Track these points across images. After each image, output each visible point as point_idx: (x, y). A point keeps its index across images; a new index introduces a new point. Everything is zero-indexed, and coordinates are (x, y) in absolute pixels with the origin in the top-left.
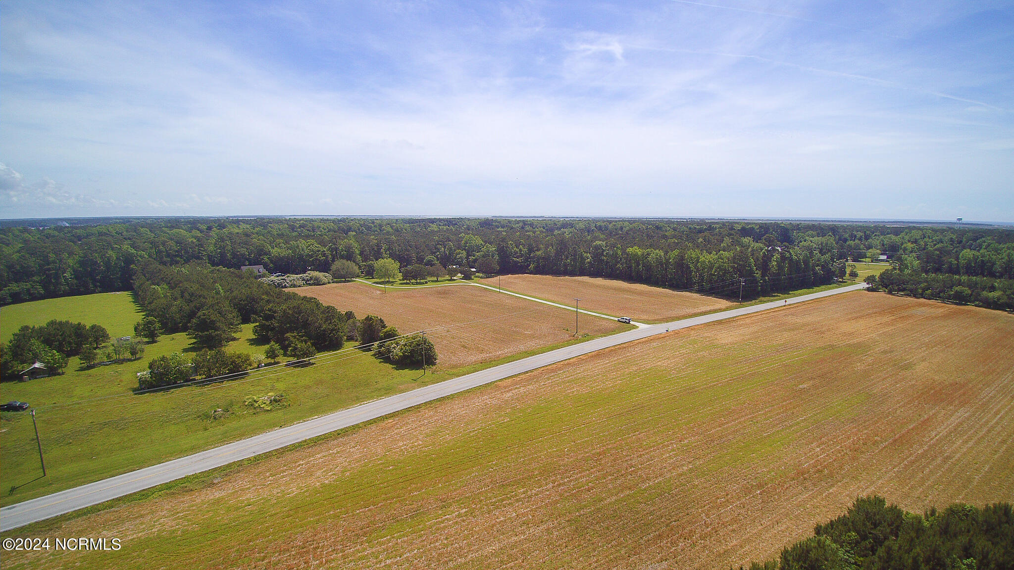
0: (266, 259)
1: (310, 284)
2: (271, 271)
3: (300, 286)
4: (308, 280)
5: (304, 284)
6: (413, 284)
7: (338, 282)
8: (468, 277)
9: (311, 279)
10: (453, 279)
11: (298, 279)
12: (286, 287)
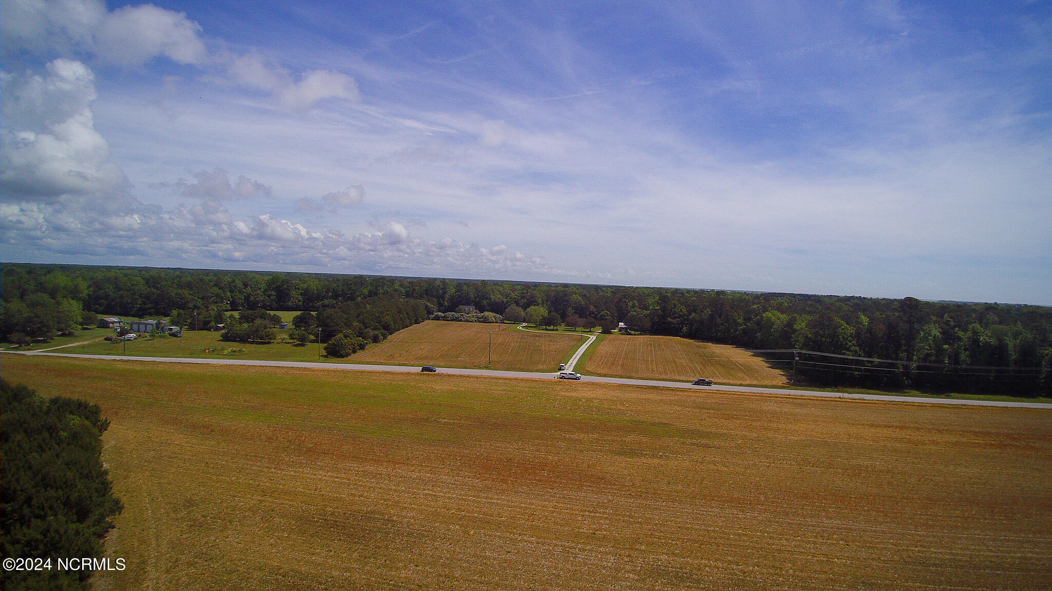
4: (480, 318)
6: (546, 329)
7: (504, 323)
8: (606, 331)
9: (482, 317)
10: (590, 331)
11: (473, 316)
12: (461, 321)
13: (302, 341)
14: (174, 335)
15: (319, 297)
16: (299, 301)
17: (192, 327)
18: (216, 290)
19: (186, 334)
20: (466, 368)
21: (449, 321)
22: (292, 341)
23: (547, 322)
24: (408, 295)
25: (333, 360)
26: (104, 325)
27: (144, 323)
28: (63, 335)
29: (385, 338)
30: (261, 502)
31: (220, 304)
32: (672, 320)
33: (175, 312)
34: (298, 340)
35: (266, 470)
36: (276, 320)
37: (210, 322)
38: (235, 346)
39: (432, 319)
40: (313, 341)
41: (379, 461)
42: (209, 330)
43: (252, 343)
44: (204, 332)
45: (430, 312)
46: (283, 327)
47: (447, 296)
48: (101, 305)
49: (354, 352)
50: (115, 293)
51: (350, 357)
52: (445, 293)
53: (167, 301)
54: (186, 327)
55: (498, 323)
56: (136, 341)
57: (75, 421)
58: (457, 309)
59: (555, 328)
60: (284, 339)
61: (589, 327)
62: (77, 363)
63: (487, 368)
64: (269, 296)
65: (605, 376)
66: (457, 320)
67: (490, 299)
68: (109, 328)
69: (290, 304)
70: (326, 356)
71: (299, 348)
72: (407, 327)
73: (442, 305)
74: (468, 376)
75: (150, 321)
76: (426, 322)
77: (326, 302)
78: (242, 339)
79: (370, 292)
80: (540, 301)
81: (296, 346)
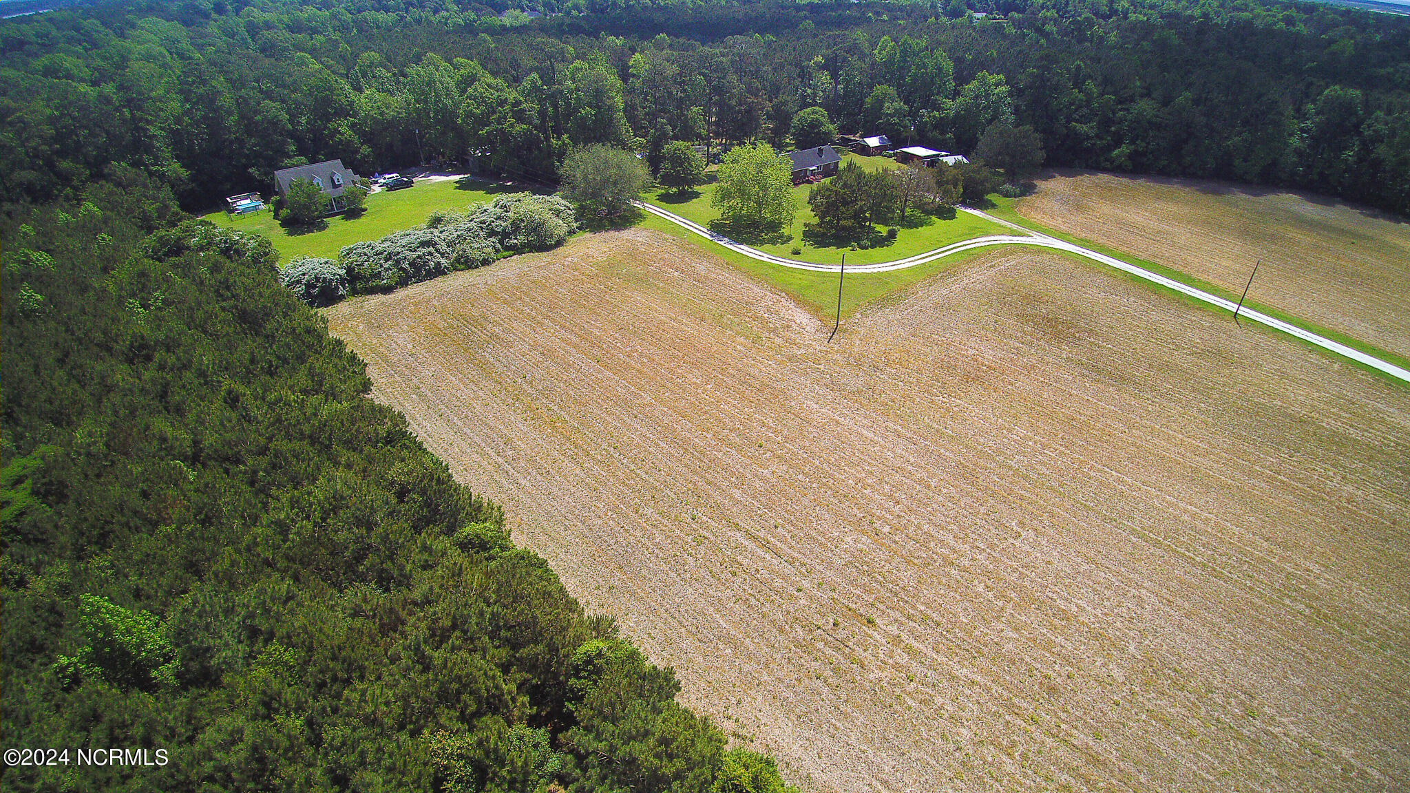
0: (344, 129)
1: (518, 250)
2: (366, 170)
3: (485, 262)
4: (505, 235)
5: (497, 251)
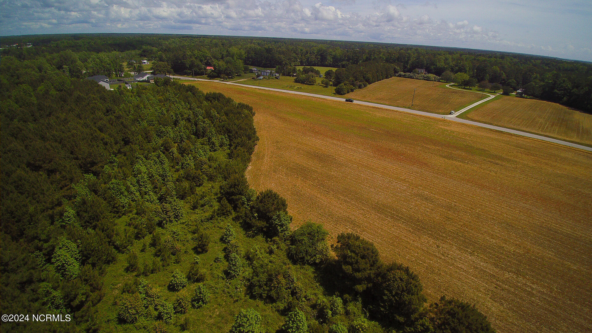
6: (464, 88)
7: (440, 82)
8: (506, 93)
9: (427, 77)
10: (494, 92)
11: (421, 76)
12: (413, 78)
13: (326, 85)
14: (277, 78)
15: (341, 60)
16: (331, 62)
17: (284, 75)
18: (294, 55)
19: (281, 77)
20: (398, 107)
21: (406, 78)
22: (322, 84)
23: (465, 84)
24: (387, 61)
25: (338, 96)
26: (251, 71)
27: (266, 72)
28: (238, 75)
29: (365, 86)
30: (297, 145)
31: (296, 62)
32: (557, 91)
33: (277, 67)
34: (325, 85)
35: (301, 136)
36: (318, 73)
37: (290, 72)
38: (299, 85)
39: (397, 76)
40: (331, 85)
41: (339, 140)
42: (290, 76)
43: (306, 84)
44: (288, 77)
45: (396, 72)
46: (320, 77)
47: (410, 62)
48: (250, 61)
49: (348, 92)
50: (255, 56)
51: (345, 95)
52: (408, 60)
53: (274, 60)
54: (282, 74)
55: (436, 81)
56: (263, 80)
57: (246, 111)
58: (414, 71)
59: (471, 88)
60: (319, 83)
61: (494, 90)
62: (244, 88)
63: (409, 108)
64: (317, 59)
65: (475, 121)
66: (411, 77)
67: (436, 65)
68: (253, 73)
69: (326, 63)
70: (335, 94)
71: (325, 88)
72: (380, 80)
73: (406, 67)
74: (396, 111)
75: (268, 71)
76: (393, 77)
77: (344, 63)
78: (303, 82)
79: (367, 58)
80: (467, 69)
81: (324, 87)
